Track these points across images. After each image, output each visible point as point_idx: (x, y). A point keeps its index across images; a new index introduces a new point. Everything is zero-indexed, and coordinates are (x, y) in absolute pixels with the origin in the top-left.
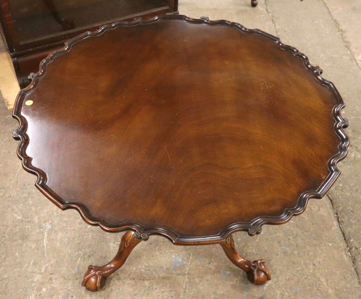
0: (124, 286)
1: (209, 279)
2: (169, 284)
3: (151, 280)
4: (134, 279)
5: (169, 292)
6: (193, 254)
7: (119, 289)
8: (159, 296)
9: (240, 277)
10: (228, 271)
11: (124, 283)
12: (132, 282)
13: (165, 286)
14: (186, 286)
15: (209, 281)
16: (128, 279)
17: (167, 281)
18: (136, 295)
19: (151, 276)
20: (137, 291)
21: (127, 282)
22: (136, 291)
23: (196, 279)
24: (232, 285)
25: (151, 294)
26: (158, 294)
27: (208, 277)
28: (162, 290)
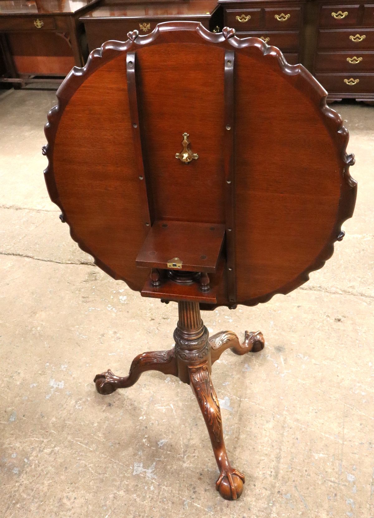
0: (241, 459)
1: (249, 381)
2: (248, 416)
3: (240, 432)
4: (235, 448)
5: (256, 417)
6: (219, 389)
7: (244, 464)
8: (259, 427)
9: (252, 358)
10: (245, 365)
11: (237, 458)
12: (238, 450)
13: (249, 420)
14: (253, 402)
15: (252, 382)
16: (235, 453)
17: (244, 417)
18: (254, 448)
19: (235, 431)
20: (250, 446)
21: (237, 455)
22: (249, 448)
23: (248, 392)
24: (259, 366)
25: (256, 434)
26: (257, 428)
27: (247, 382)
28: (253, 423)
